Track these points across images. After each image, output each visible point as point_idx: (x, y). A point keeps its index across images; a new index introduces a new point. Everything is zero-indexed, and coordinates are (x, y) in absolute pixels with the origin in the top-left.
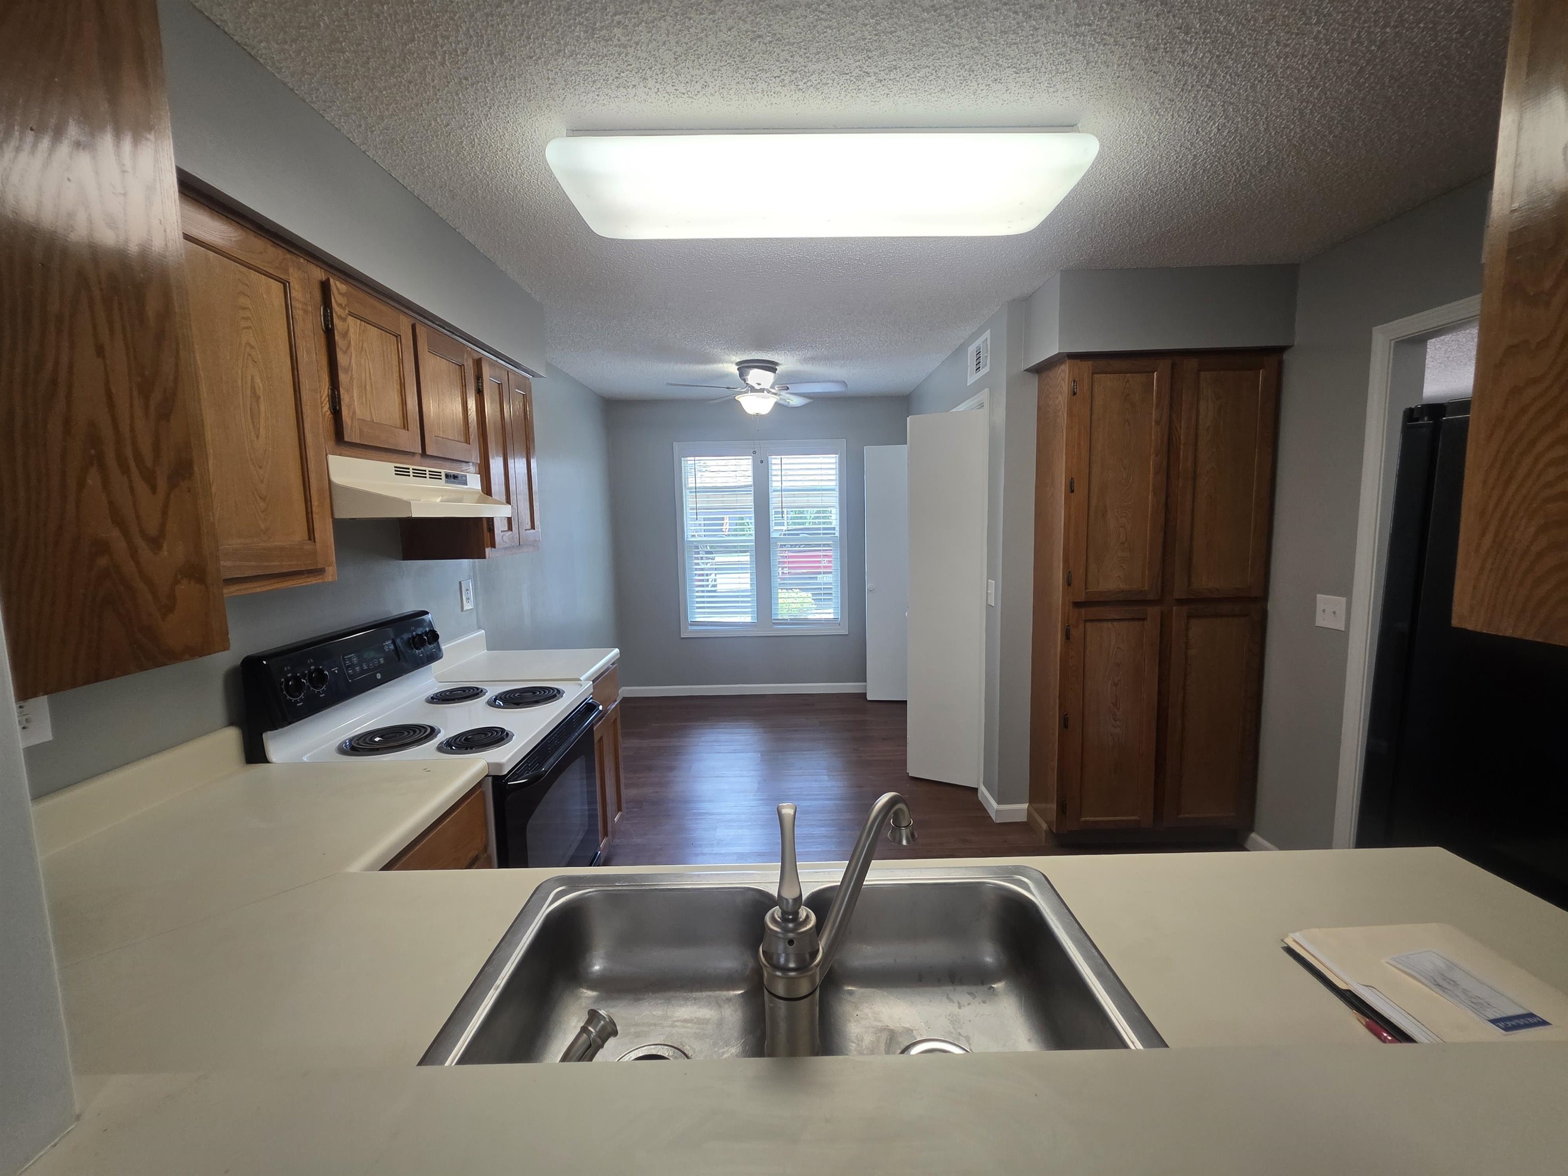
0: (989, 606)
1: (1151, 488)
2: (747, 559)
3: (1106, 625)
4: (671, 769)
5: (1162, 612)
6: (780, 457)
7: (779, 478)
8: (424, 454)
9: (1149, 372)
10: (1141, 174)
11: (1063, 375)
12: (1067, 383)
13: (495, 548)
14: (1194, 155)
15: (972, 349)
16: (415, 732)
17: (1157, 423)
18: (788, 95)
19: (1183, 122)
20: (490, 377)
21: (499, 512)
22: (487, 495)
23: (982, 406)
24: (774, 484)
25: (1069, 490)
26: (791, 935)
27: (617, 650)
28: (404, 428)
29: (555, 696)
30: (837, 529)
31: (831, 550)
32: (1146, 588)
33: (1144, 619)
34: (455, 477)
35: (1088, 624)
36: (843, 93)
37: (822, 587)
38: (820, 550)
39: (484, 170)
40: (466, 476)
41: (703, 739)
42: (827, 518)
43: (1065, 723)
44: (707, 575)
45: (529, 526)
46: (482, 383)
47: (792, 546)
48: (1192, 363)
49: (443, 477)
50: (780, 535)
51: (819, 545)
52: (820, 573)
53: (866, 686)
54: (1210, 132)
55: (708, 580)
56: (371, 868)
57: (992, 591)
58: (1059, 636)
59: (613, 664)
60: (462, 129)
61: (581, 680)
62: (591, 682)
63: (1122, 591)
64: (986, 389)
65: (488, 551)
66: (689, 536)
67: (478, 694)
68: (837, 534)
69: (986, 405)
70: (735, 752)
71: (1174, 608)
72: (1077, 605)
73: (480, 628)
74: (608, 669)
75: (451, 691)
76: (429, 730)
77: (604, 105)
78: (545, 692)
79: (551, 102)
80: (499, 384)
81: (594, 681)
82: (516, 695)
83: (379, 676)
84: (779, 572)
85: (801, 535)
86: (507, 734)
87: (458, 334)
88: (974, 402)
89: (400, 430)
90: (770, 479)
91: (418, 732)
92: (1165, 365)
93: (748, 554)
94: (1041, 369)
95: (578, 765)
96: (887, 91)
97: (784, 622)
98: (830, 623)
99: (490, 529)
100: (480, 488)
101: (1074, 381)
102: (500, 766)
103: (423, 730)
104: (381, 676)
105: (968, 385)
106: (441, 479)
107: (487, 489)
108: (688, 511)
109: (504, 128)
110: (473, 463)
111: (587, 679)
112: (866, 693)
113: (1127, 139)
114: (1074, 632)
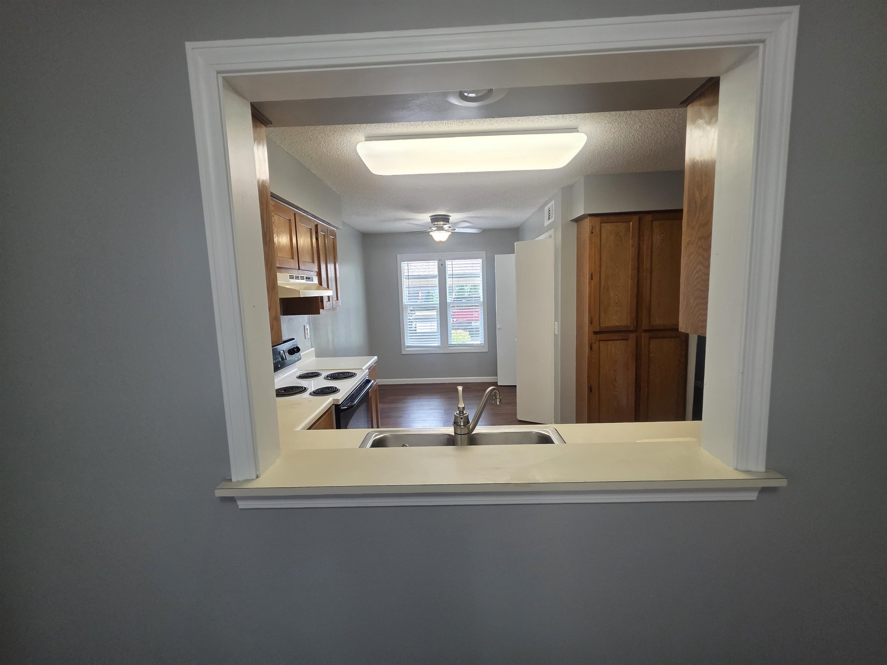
0: (555, 335)
1: (630, 277)
2: (435, 313)
3: (609, 342)
4: (400, 417)
5: (636, 337)
6: (451, 261)
7: (451, 269)
8: (299, 269)
9: (628, 222)
10: (611, 142)
11: (587, 223)
12: (589, 228)
13: (324, 309)
14: (633, 135)
15: (546, 208)
16: (298, 389)
17: (632, 246)
18: (456, 124)
19: (624, 125)
20: (321, 232)
21: (325, 293)
22: (320, 285)
23: (551, 237)
24: (449, 272)
25: (590, 278)
26: (462, 417)
27: (376, 357)
28: (292, 258)
29: (353, 376)
30: (482, 297)
31: (478, 308)
32: (629, 325)
33: (628, 340)
34: (309, 278)
35: (601, 342)
36: (478, 123)
37: (474, 327)
38: (473, 309)
39: (327, 150)
40: (313, 277)
41: (414, 404)
42: (478, 292)
43: (590, 389)
44: (412, 322)
45: (336, 299)
46: (318, 235)
47: (457, 306)
48: (649, 217)
49: (305, 278)
50: (451, 301)
51: (472, 306)
52: (473, 320)
53: (497, 378)
54: (637, 128)
55: (412, 325)
56: (303, 429)
57: (556, 327)
58: (587, 348)
59: (374, 364)
60: (322, 138)
61: (363, 369)
62: (368, 370)
63: (617, 326)
64: (553, 229)
65: (321, 310)
66: (405, 302)
67: (318, 375)
68: (482, 300)
69: (553, 236)
70: (431, 409)
71: (643, 334)
72: (595, 333)
73: (312, 347)
74: (372, 366)
75: (307, 374)
76: (304, 388)
77: (381, 129)
78: (348, 374)
79: (360, 129)
80: (324, 234)
81: (369, 369)
82: (336, 375)
83: (279, 366)
84: (451, 321)
85: (463, 301)
86: (338, 390)
87: (309, 215)
88: (547, 235)
89: (291, 260)
90: (446, 269)
91: (299, 389)
92: (636, 218)
93: (436, 311)
94: (578, 220)
95: (363, 407)
96: (496, 121)
97: (455, 346)
98: (477, 346)
99: (321, 301)
100: (318, 283)
101: (592, 227)
102: (338, 400)
103: (301, 388)
104: (280, 365)
105: (545, 226)
106: (304, 279)
107: (320, 283)
108: (404, 289)
109: (339, 137)
110: (315, 271)
111: (366, 369)
112: (497, 382)
113: (601, 131)
114: (595, 346)
